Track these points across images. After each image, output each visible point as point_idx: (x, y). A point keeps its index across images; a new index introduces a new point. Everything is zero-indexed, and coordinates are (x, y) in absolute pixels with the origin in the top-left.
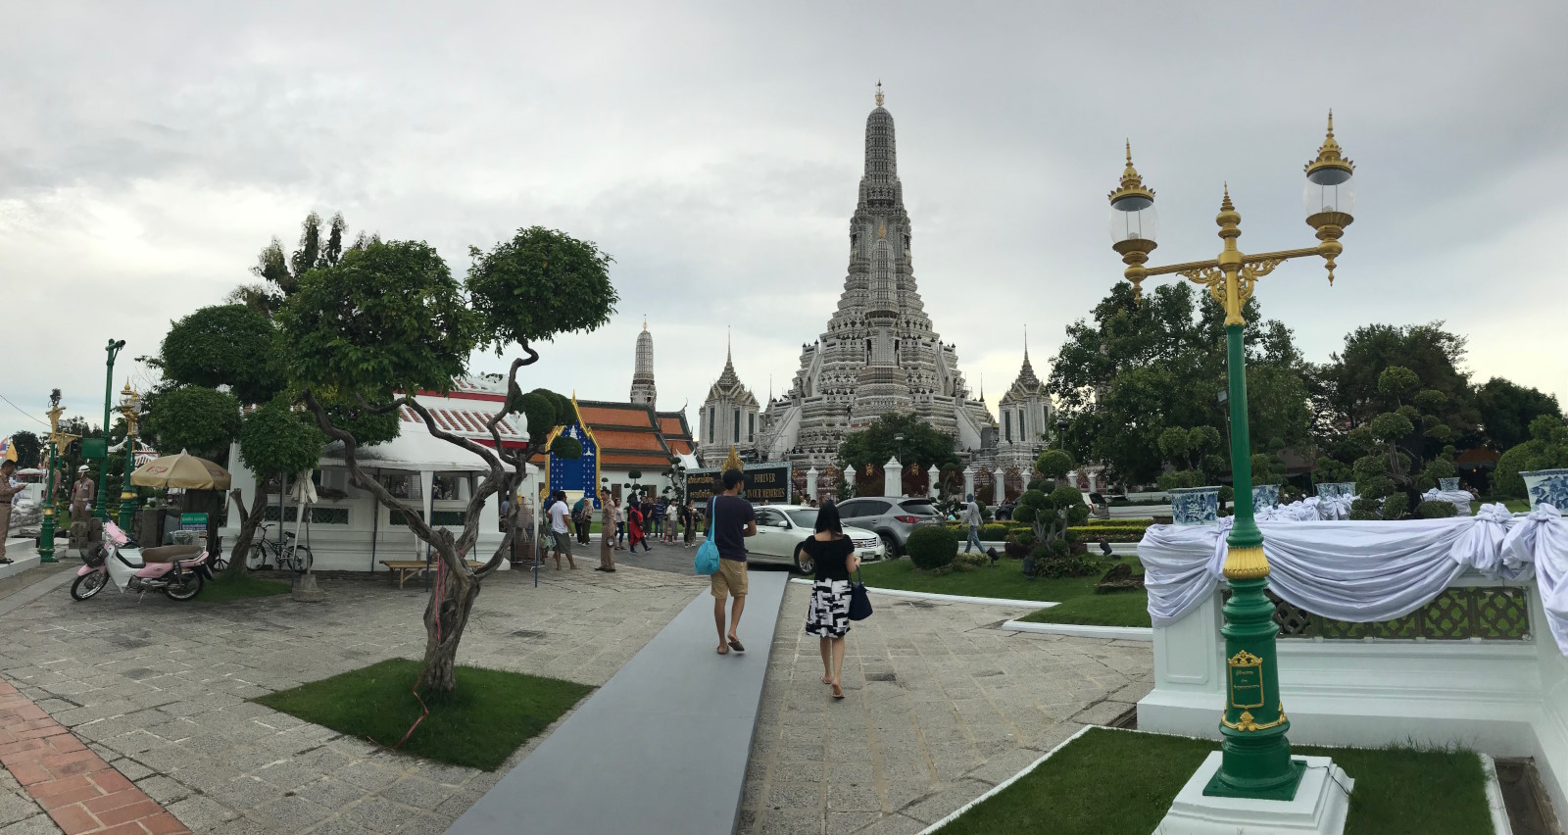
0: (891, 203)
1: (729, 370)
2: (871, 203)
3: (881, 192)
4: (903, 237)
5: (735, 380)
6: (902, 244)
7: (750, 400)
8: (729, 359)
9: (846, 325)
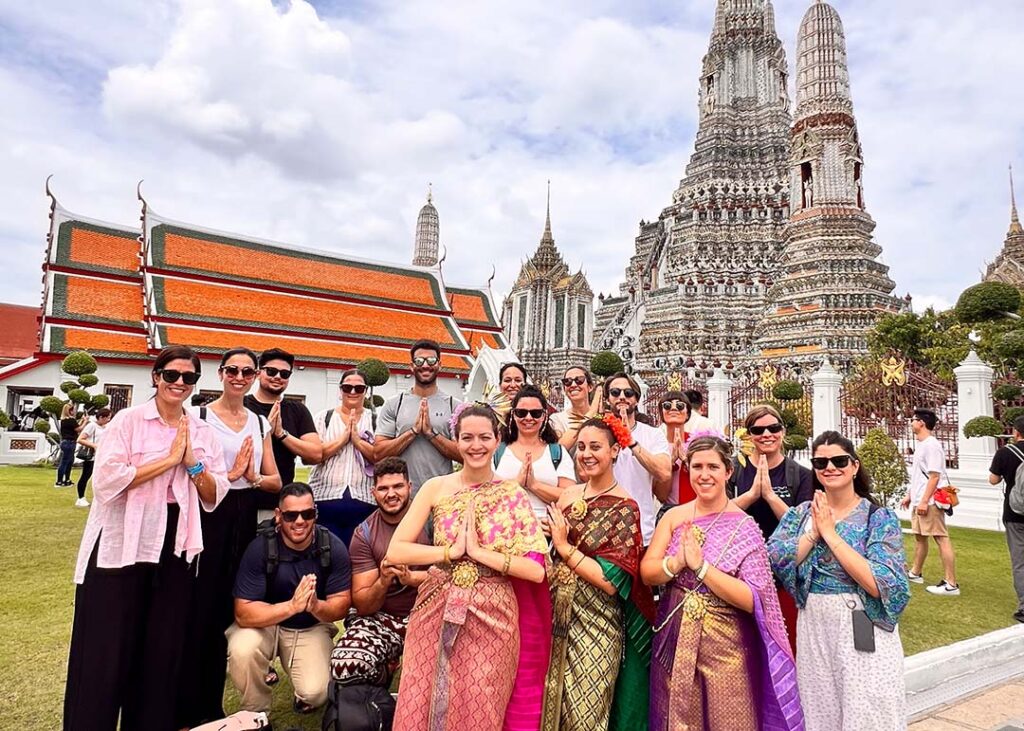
0: (758, 32)
1: (548, 243)
2: (732, 34)
3: (745, 19)
4: (778, 74)
5: (556, 258)
6: (777, 83)
7: (578, 286)
8: (548, 229)
9: (702, 193)
